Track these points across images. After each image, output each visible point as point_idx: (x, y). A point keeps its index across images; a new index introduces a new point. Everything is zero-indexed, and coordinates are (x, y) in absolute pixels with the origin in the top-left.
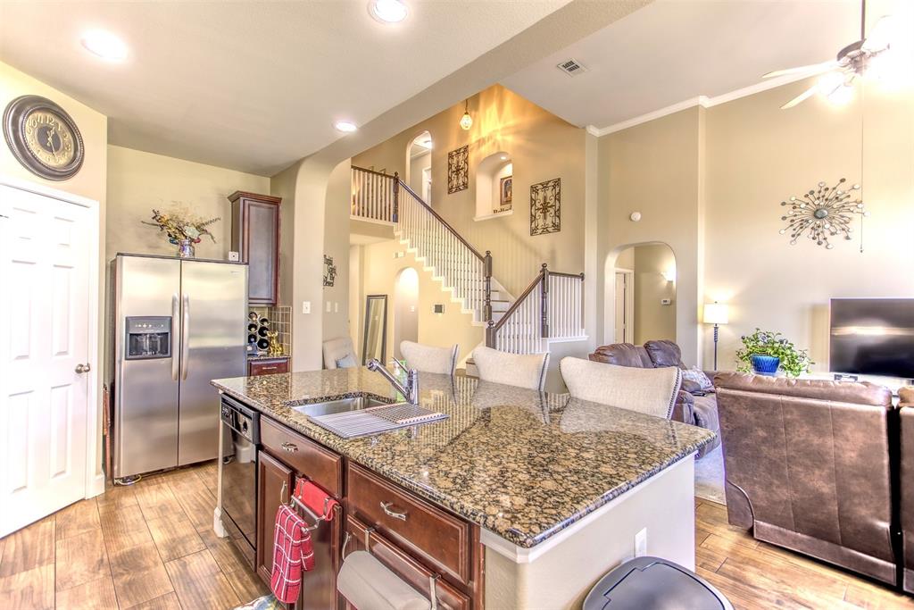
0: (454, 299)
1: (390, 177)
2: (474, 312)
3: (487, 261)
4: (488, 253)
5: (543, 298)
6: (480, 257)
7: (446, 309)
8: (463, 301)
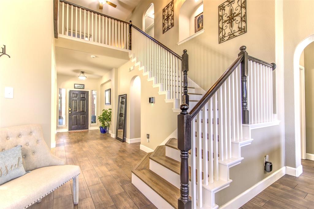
0: (161, 93)
1: (127, 23)
2: (174, 101)
3: (185, 59)
4: (185, 51)
5: (242, 82)
6: (179, 57)
7: (156, 100)
8: (166, 93)
